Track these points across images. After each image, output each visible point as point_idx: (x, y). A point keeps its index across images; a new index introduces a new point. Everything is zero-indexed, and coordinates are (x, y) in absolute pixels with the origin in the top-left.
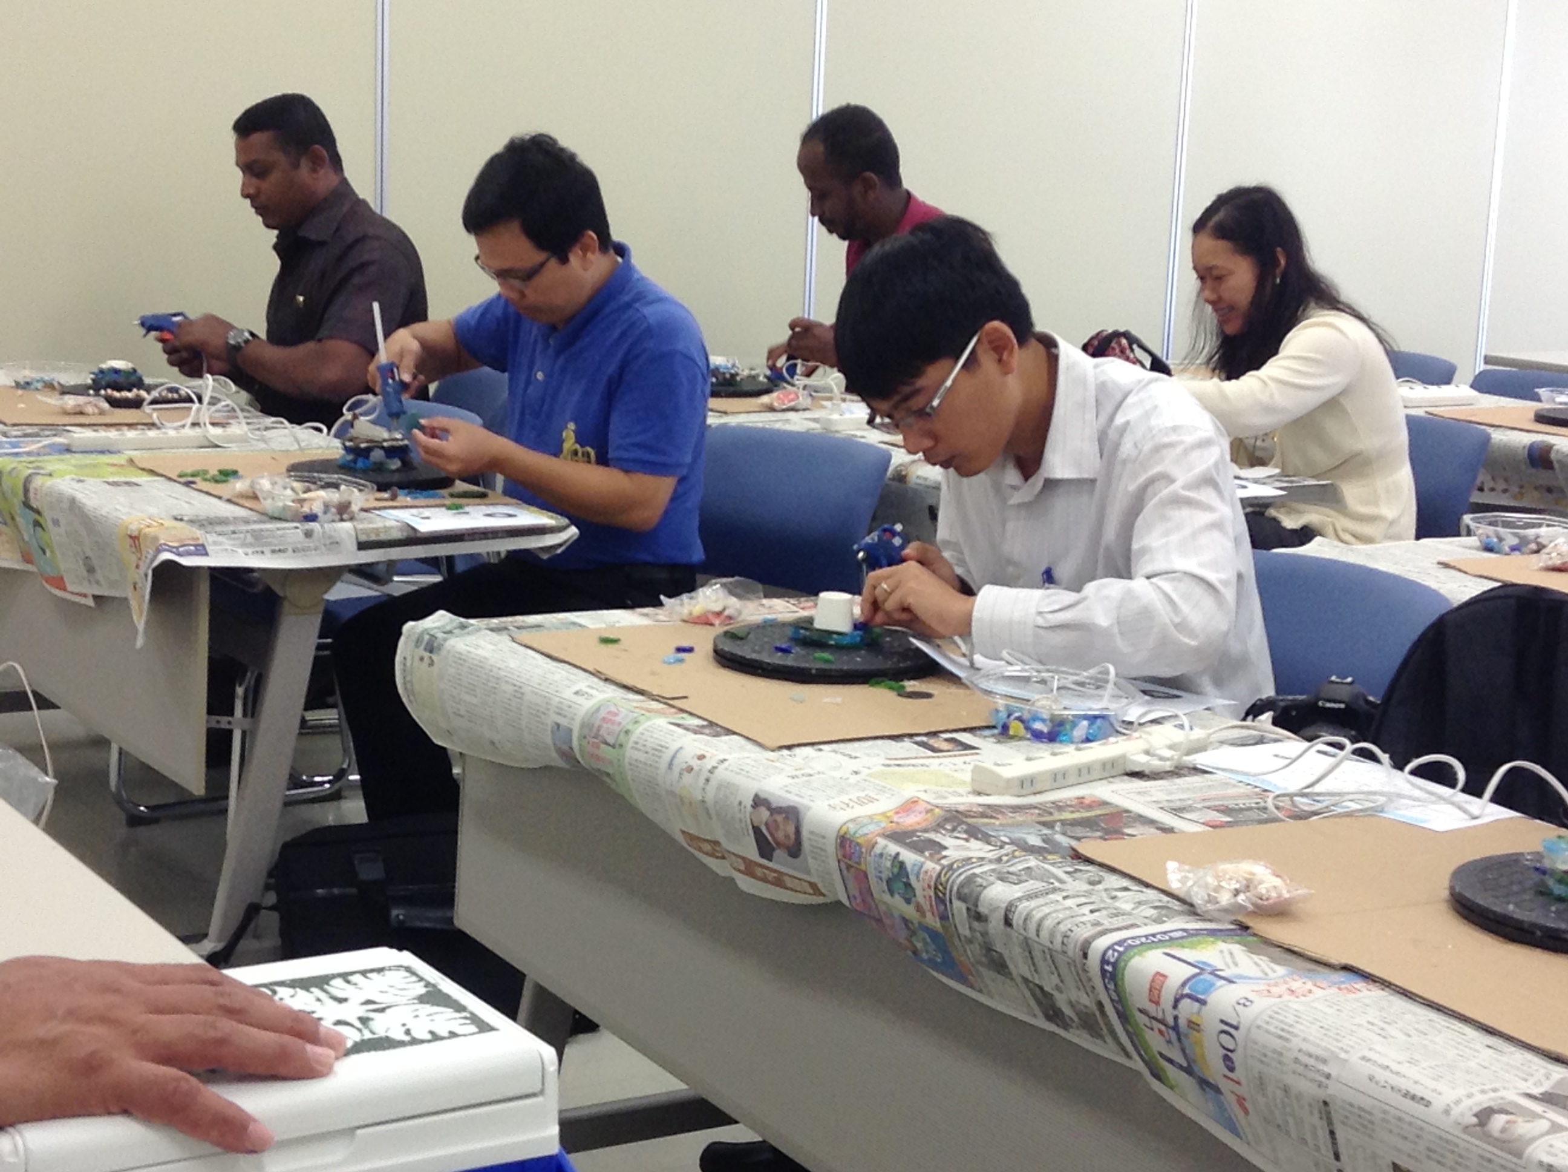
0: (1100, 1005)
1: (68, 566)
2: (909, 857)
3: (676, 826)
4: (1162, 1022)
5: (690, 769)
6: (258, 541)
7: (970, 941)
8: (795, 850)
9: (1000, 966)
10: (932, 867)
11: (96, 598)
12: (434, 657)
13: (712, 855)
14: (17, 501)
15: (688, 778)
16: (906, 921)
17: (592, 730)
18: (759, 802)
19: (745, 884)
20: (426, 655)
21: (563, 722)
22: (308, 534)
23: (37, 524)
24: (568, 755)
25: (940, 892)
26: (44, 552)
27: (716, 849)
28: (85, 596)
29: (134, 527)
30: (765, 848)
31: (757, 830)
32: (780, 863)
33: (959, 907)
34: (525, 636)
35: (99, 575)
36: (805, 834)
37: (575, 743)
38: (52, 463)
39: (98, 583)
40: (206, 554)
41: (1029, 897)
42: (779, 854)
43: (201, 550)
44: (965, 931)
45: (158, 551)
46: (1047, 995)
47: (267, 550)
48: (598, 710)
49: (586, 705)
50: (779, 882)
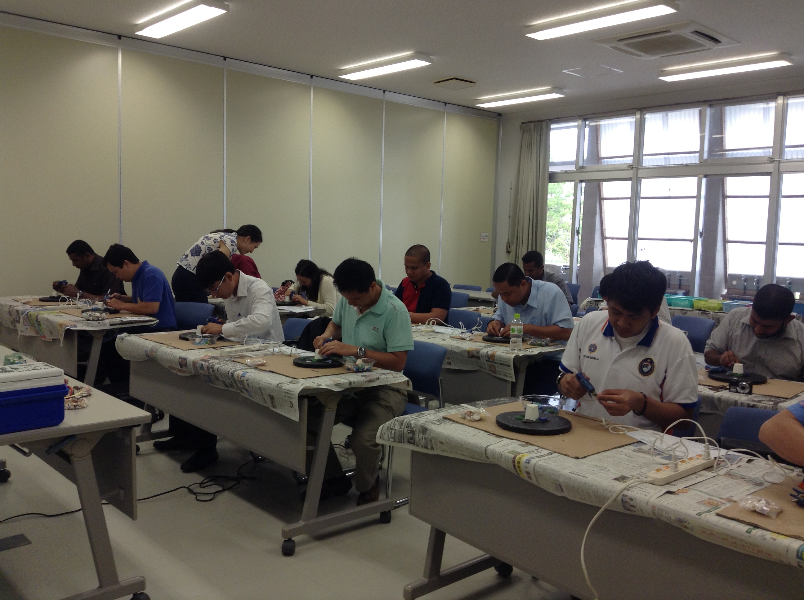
0: (232, 382)
1: (46, 333)
2: (203, 363)
3: (167, 365)
4: (239, 381)
5: (169, 354)
6: (88, 325)
7: (213, 375)
8: (186, 365)
9: (217, 379)
10: (207, 364)
11: (53, 339)
12: (123, 341)
13: (174, 370)
14: (35, 321)
15: (168, 356)
16: (204, 375)
17: (152, 350)
18: (180, 358)
19: (179, 374)
20: (121, 341)
21: (147, 349)
22: (99, 323)
23: (39, 325)
24: (148, 356)
25: (208, 368)
26: (41, 331)
27: (174, 368)
28: (50, 339)
29: (61, 323)
30: (181, 366)
31: (180, 363)
32: (184, 369)
33: (211, 370)
34: (142, 336)
35: (53, 334)
36: (187, 362)
37: (149, 353)
38: (42, 312)
39: (53, 336)
40: (77, 327)
41: (221, 366)
42: (184, 367)
43: (75, 326)
44: (212, 374)
45: (66, 327)
46: (225, 382)
47: (90, 326)
48: (152, 347)
49: (151, 346)
50: (184, 372)
